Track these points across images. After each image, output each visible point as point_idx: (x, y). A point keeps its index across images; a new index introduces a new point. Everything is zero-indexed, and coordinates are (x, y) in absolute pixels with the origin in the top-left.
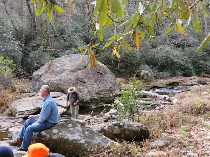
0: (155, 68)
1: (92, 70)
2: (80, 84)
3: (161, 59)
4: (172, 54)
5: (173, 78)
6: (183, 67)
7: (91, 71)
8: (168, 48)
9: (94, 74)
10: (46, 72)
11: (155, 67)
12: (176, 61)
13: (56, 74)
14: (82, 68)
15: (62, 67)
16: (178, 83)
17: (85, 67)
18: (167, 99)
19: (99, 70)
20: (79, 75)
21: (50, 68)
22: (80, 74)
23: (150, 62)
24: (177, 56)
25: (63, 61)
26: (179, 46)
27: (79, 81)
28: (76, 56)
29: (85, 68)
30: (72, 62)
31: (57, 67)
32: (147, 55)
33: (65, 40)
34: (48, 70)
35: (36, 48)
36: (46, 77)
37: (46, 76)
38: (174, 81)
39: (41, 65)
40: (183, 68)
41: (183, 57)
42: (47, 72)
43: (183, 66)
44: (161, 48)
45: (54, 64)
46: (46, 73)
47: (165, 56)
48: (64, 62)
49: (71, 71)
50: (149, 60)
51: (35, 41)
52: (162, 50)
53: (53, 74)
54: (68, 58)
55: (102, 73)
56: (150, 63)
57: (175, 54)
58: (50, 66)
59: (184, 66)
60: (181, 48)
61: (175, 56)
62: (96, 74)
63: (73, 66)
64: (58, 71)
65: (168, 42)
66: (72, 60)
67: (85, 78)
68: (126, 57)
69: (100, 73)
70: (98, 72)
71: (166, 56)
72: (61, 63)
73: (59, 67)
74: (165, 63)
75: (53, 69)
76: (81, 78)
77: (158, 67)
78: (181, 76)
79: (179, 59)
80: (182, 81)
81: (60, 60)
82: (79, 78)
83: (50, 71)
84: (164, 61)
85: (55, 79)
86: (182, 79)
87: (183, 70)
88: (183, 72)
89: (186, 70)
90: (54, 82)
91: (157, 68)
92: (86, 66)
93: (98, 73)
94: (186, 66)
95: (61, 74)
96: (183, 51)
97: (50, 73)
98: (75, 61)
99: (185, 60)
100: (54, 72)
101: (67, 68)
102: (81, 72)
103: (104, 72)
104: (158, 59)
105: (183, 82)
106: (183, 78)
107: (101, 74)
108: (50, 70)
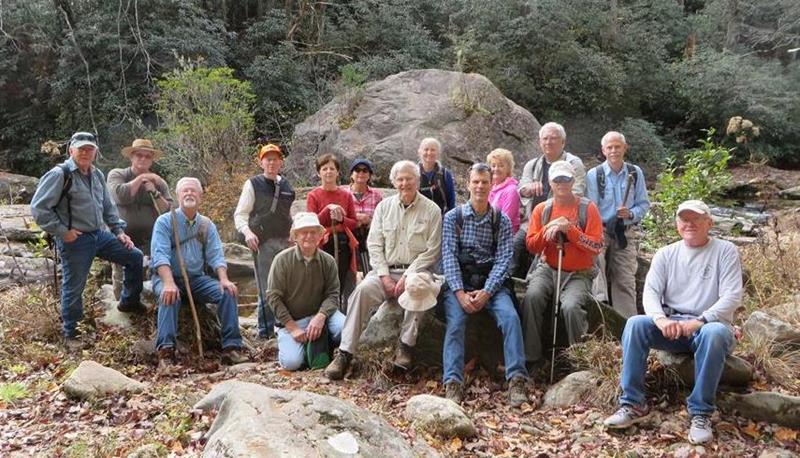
0: (673, 133)
1: (492, 125)
2: (455, 168)
3: (697, 101)
4: (744, 84)
5: (738, 171)
6: (780, 133)
7: (487, 129)
8: (727, 62)
9: (495, 138)
10: (344, 124)
11: (673, 128)
12: (756, 107)
13: (380, 134)
14: (459, 116)
15: (395, 111)
16: (756, 190)
17: (468, 113)
18: (745, 229)
19: (510, 124)
20: (450, 138)
21: (356, 112)
22: (455, 136)
23: (655, 108)
24: (763, 91)
25: (394, 92)
26: (771, 55)
27: (454, 158)
28: (436, 75)
29: (468, 116)
30: (426, 95)
31: (380, 111)
32: (648, 82)
33: (361, 22)
34: (350, 120)
35: (267, 46)
36: (348, 141)
37: (348, 136)
38: (742, 182)
39: (286, 105)
40: (780, 137)
41: (783, 95)
42: (348, 126)
43: (781, 130)
44: (702, 57)
45: (366, 102)
46: (342, 128)
47: (717, 88)
48: (401, 96)
49: (425, 124)
50: (655, 102)
51: (264, 20)
52: (704, 66)
53: (367, 133)
54: (411, 84)
55: (522, 136)
56: (655, 113)
57: (756, 85)
58: (355, 105)
59: (784, 128)
60: (777, 63)
61: (754, 91)
62: (501, 137)
63: (429, 110)
64: (385, 123)
65: (731, 37)
66: (423, 89)
67: (469, 150)
68: (573, 90)
69: (513, 135)
70: (507, 134)
71: (719, 91)
72: (391, 96)
73: (386, 110)
74: (712, 115)
75: (366, 117)
76: (459, 149)
77: (686, 130)
78: (769, 168)
79: (767, 102)
80: (771, 183)
81: (384, 89)
82: (453, 148)
83: (356, 122)
84: (710, 106)
85: (383, 148)
86: (773, 177)
87: (776, 142)
88: (777, 153)
89: (789, 146)
90: (381, 158)
91: (680, 134)
92: (472, 111)
93: (510, 137)
94: (789, 130)
95: (395, 133)
96: (785, 73)
97: (358, 128)
98: (435, 92)
99: (790, 106)
100: (370, 125)
101: (412, 115)
102: (458, 131)
103: (527, 132)
104: (686, 99)
105: (773, 186)
106: (775, 174)
107: (519, 139)
108: (354, 118)
